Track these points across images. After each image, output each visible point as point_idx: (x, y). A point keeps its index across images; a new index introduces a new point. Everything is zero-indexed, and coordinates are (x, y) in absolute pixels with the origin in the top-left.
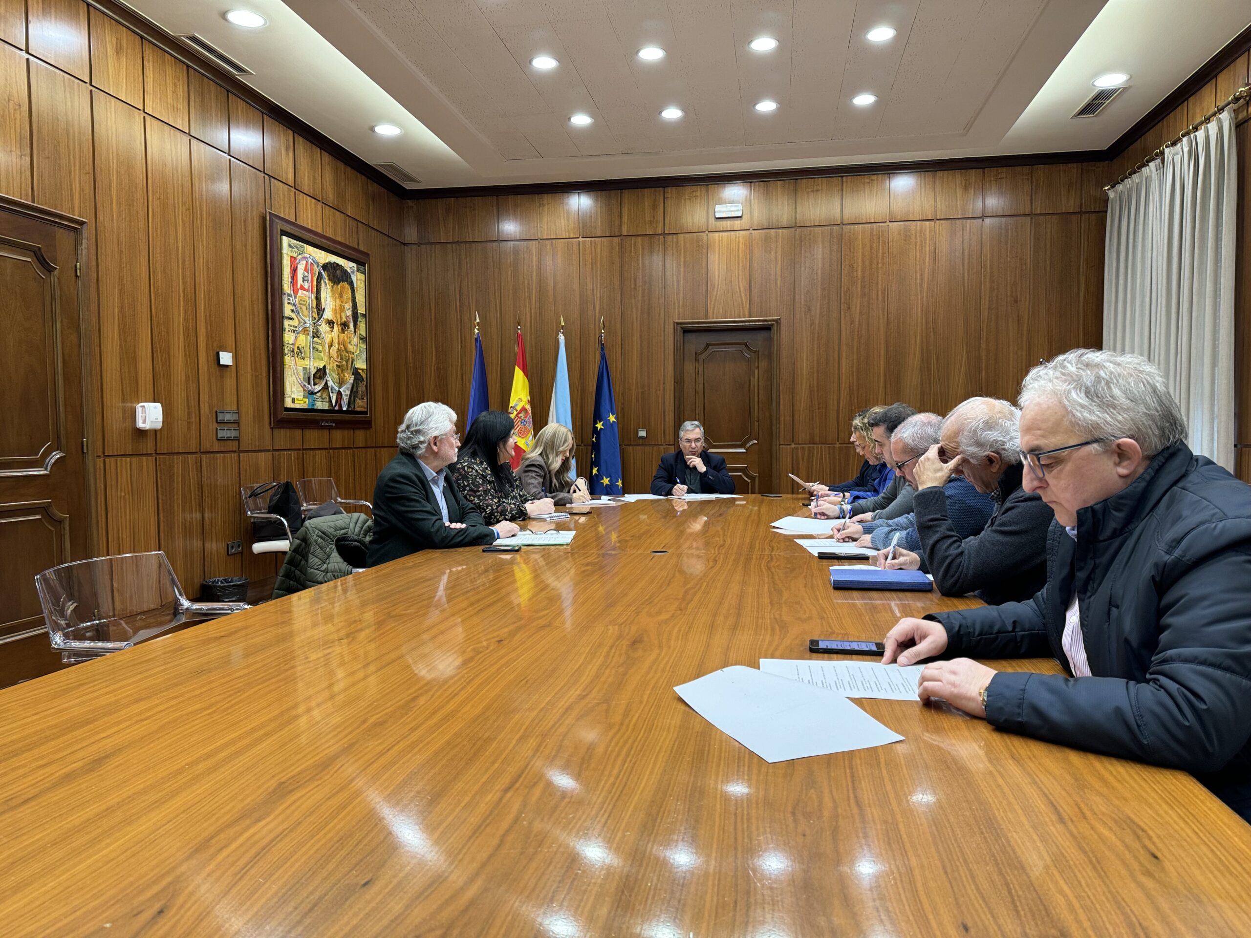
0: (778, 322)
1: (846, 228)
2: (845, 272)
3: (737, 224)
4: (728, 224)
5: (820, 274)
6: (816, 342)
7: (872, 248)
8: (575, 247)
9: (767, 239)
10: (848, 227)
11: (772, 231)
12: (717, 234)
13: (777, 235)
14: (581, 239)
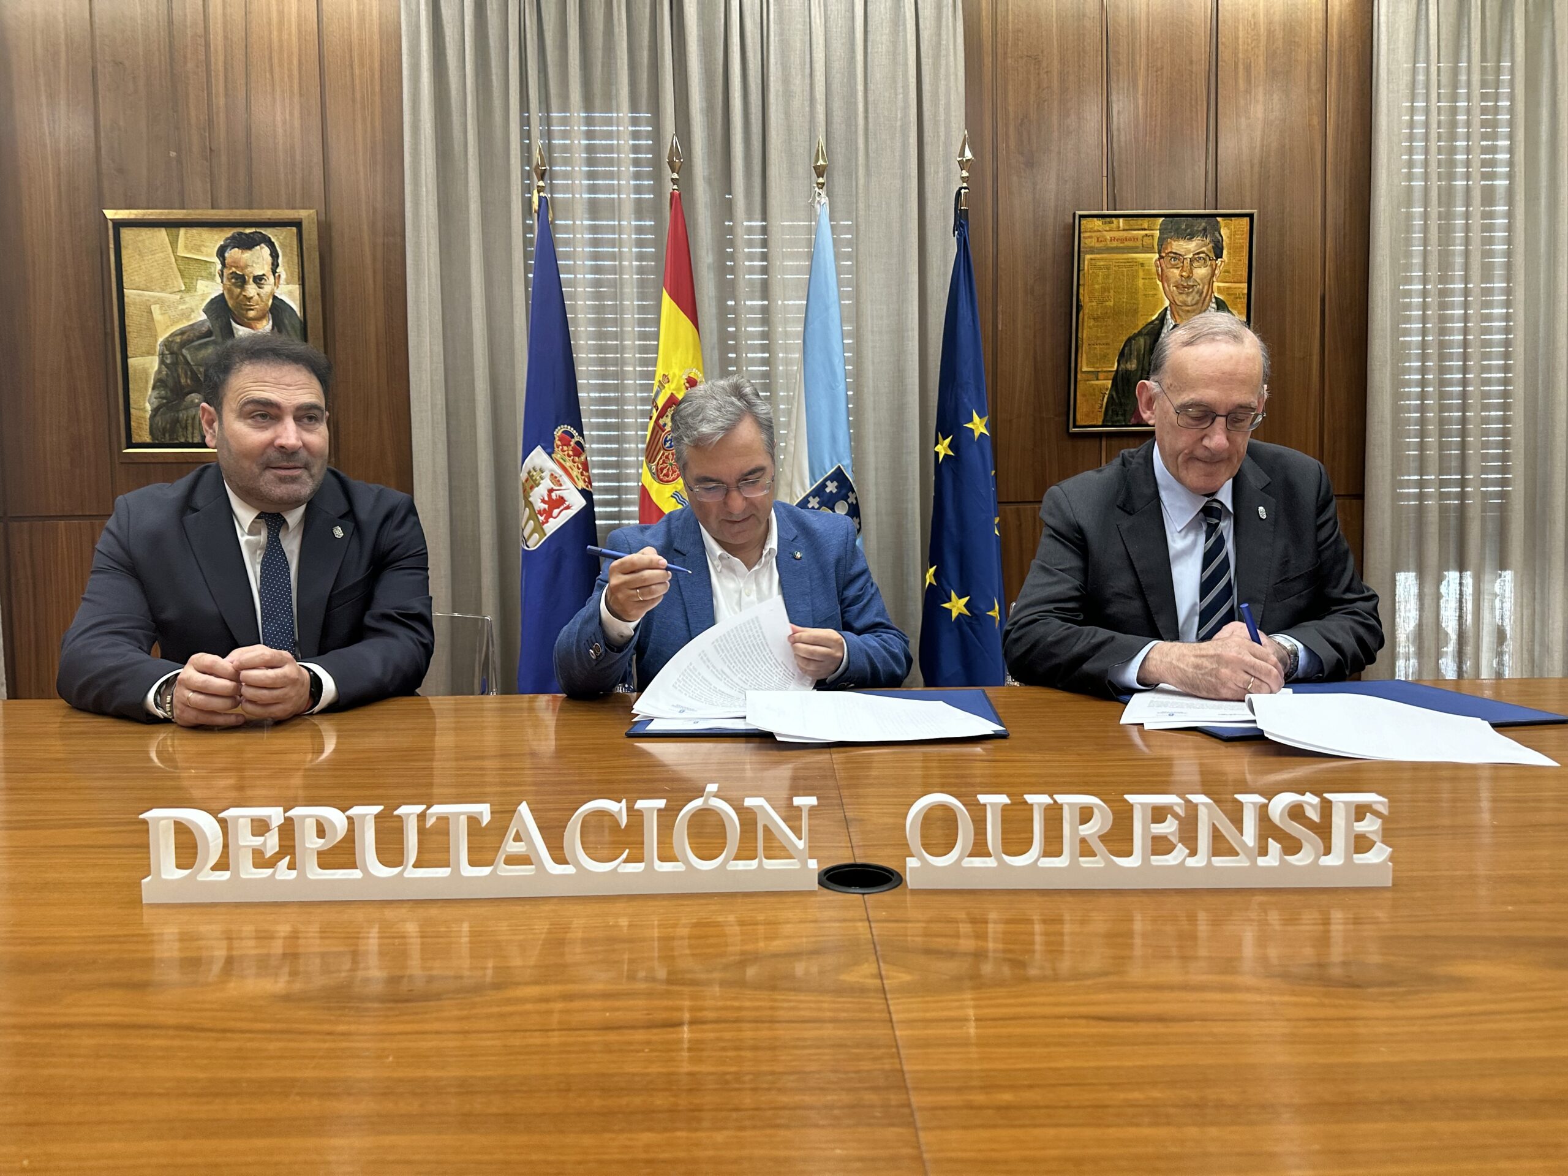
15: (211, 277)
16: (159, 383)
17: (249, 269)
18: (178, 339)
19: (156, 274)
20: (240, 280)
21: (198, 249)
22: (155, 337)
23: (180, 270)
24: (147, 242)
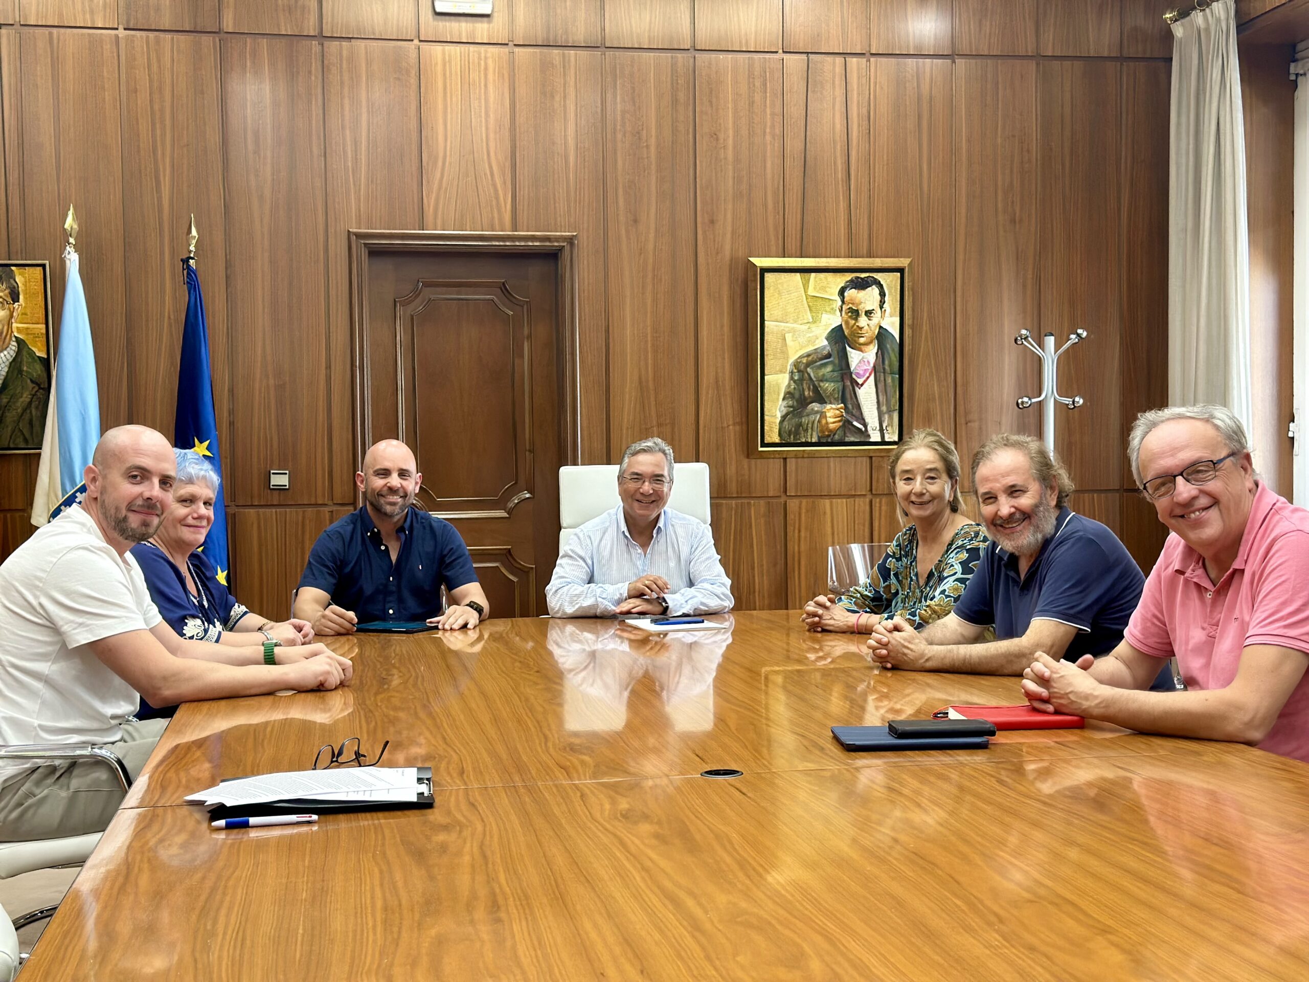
0: (571, 240)
1: (702, 57)
2: (702, 146)
3: (481, 30)
4: (462, 28)
5: (653, 149)
6: (649, 288)
7: (752, 103)
8: (107, 47)
9: (545, 66)
10: (706, 56)
11: (556, 51)
12: (438, 48)
13: (565, 60)
14: (121, 33)
15: (832, 311)
16: (789, 395)
17: (863, 305)
18: (804, 360)
19: (790, 309)
20: (855, 314)
21: (823, 289)
22: (787, 358)
23: (809, 306)
24: (785, 286)
